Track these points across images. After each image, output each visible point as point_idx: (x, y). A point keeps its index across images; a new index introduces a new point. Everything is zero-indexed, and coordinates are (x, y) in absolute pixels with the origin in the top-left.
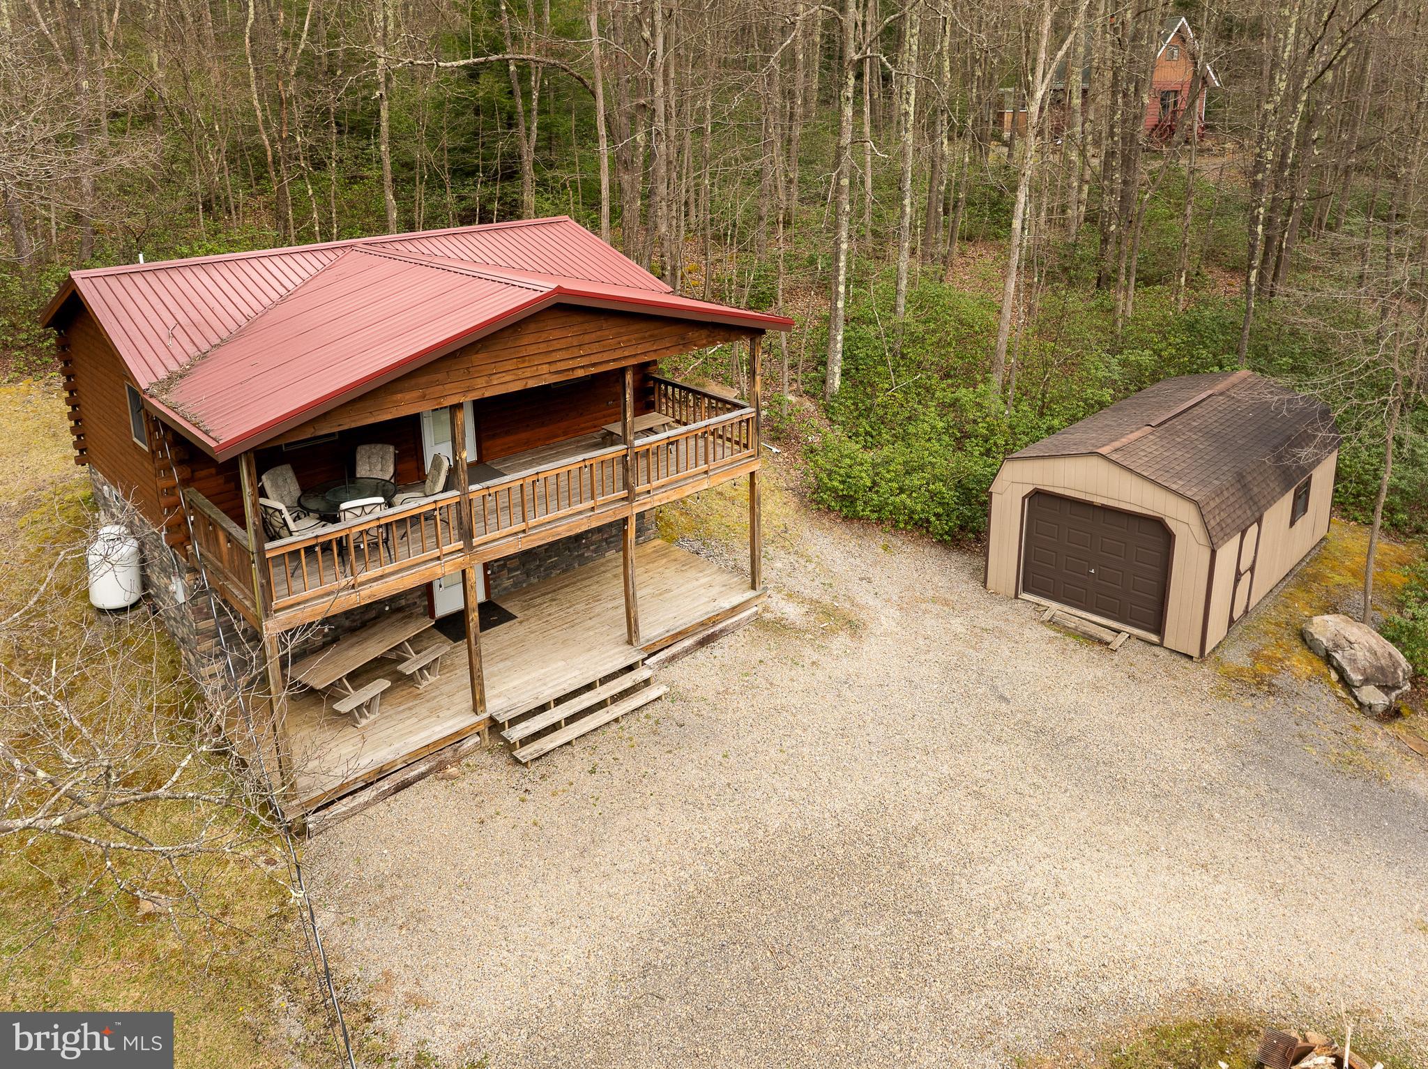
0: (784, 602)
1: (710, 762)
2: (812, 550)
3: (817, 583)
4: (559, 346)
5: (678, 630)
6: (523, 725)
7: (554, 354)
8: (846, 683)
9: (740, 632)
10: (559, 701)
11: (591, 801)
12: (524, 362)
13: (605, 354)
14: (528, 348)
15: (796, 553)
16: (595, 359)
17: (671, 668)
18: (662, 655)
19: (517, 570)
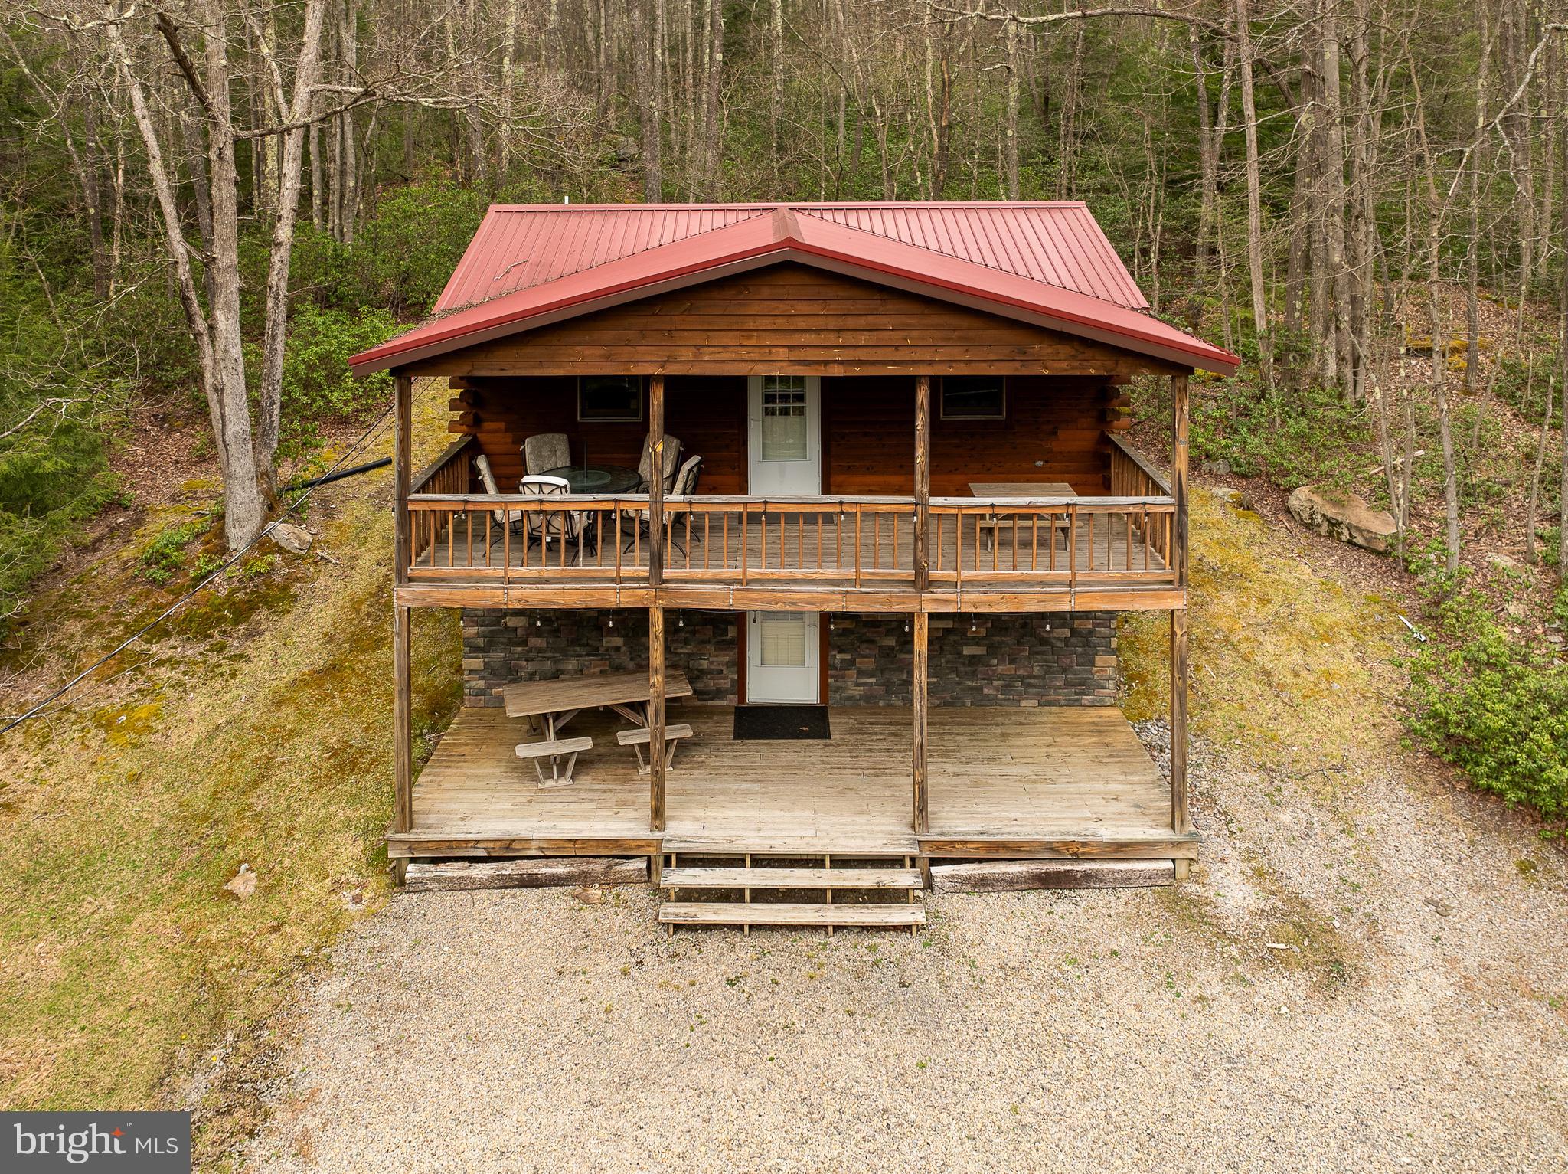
0: (1239, 878)
1: (892, 1060)
2: (1368, 817)
3: (1332, 873)
4: (803, 326)
5: (999, 838)
6: (697, 871)
7: (797, 336)
8: (1230, 1060)
9: (1125, 894)
10: (759, 861)
11: (694, 1020)
12: (749, 338)
13: (880, 351)
14: (759, 319)
15: (1334, 811)
16: (861, 355)
17: (974, 898)
18: (963, 870)
19: (872, 676)
